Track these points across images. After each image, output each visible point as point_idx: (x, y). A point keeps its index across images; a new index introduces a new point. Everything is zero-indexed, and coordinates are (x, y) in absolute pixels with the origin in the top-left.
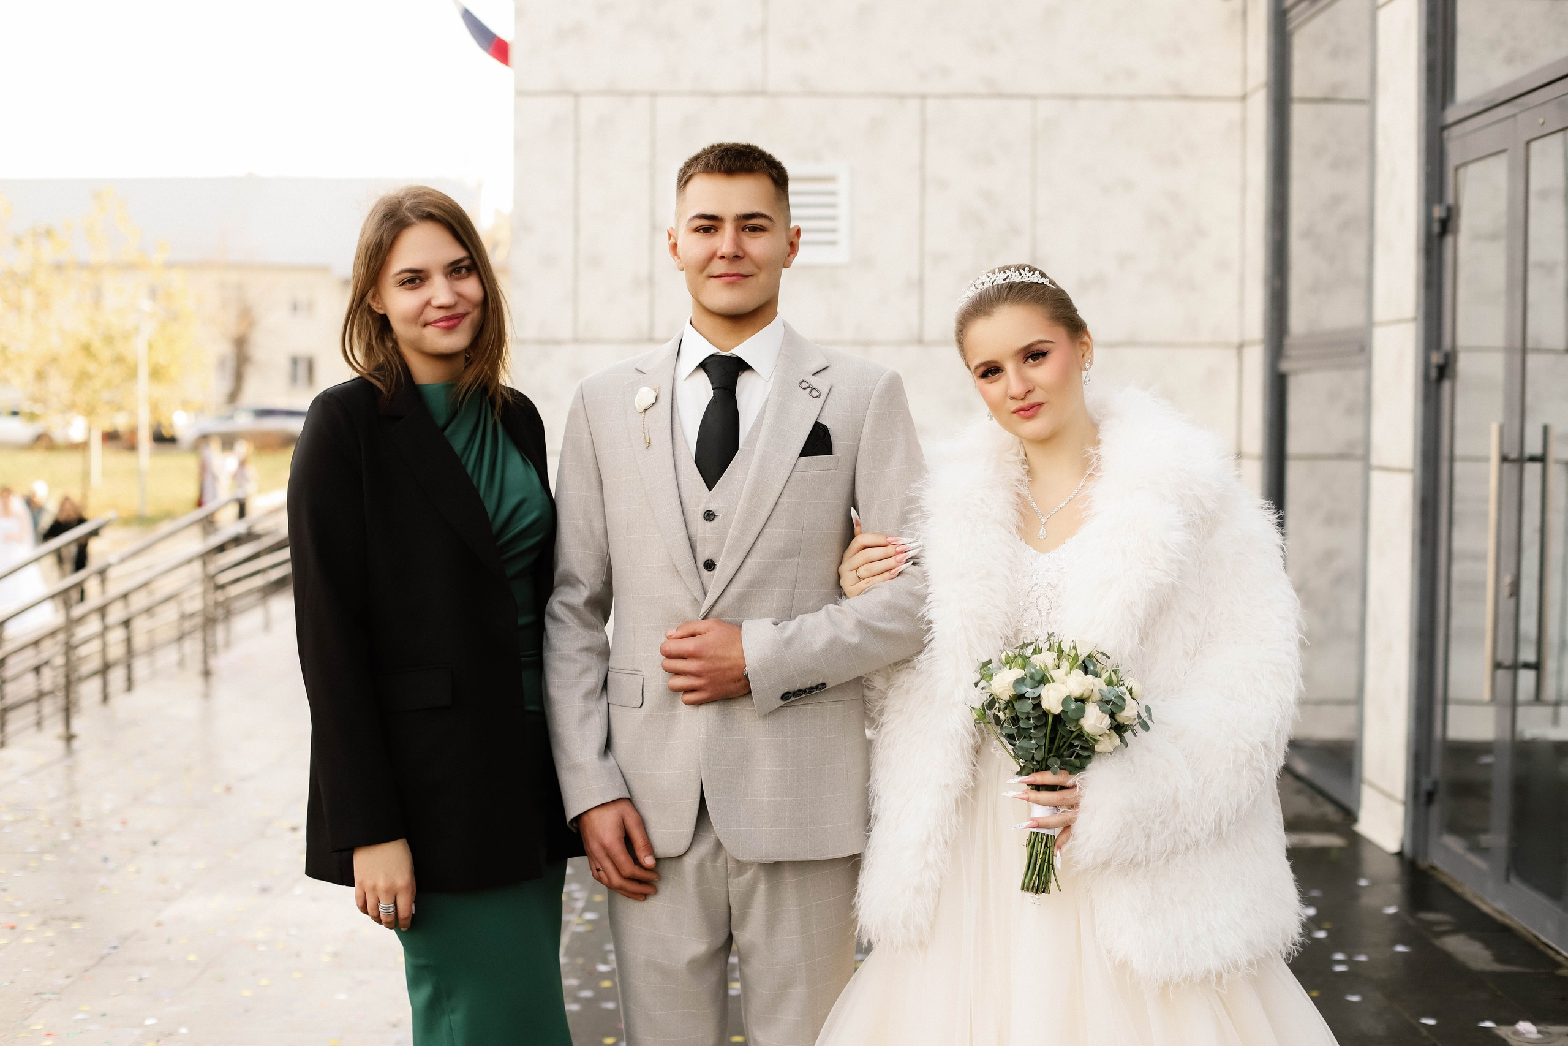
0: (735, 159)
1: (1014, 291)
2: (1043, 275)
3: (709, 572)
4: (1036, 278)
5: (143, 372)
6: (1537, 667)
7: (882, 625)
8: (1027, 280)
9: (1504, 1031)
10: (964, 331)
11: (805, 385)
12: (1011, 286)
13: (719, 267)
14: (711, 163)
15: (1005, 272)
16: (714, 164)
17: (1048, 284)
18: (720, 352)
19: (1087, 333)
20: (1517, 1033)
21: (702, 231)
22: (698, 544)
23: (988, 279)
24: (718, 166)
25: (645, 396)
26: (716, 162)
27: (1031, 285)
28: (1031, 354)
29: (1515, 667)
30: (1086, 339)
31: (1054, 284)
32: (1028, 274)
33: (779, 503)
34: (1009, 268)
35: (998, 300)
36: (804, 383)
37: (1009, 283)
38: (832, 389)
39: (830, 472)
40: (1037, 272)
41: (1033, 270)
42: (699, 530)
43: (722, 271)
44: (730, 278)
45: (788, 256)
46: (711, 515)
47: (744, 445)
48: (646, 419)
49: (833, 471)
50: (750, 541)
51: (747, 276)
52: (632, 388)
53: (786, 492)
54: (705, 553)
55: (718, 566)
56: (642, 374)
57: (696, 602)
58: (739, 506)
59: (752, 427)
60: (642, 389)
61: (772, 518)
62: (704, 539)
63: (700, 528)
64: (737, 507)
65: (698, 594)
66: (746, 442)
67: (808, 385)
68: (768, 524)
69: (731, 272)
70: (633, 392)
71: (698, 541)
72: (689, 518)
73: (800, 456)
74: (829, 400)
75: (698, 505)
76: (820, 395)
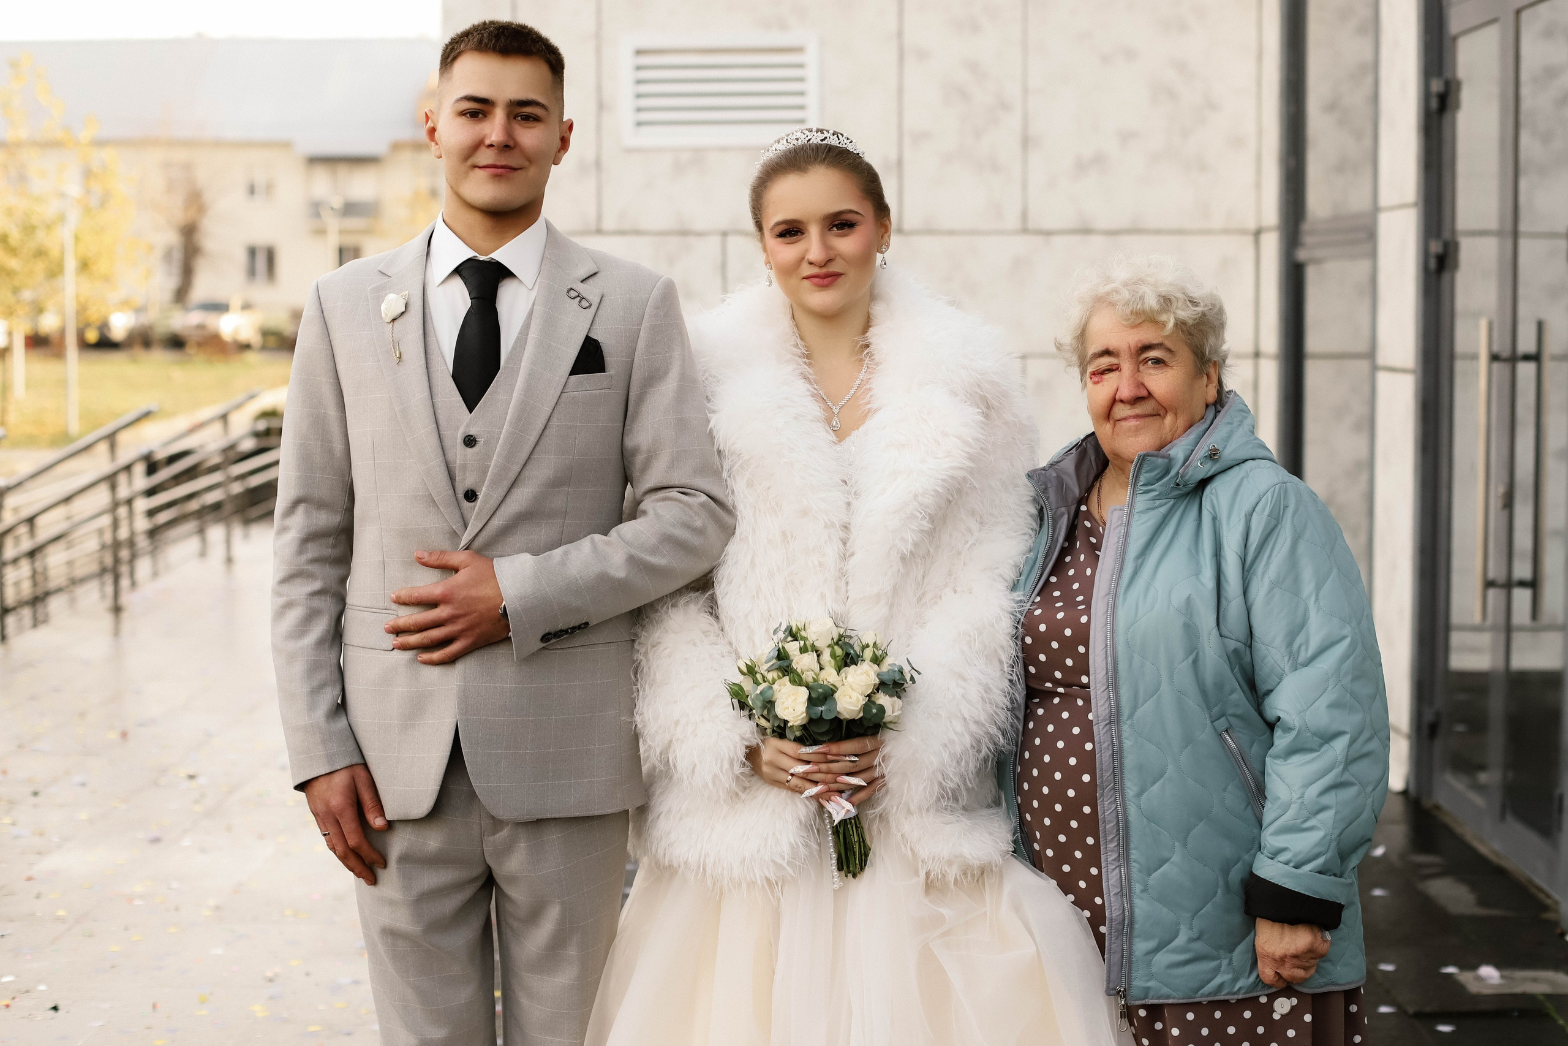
3: (470, 504)
6: (1533, 584)
7: (654, 560)
9: (1466, 978)
11: (573, 294)
13: (485, 156)
14: (486, 40)
16: (488, 43)
18: (478, 255)
20: (1480, 979)
21: (469, 115)
22: (457, 473)
23: (803, 136)
24: (494, 44)
25: (392, 304)
26: (490, 40)
28: (838, 222)
29: (1509, 585)
33: (548, 427)
36: (572, 292)
38: (604, 297)
39: (602, 390)
42: (458, 457)
43: (490, 161)
44: (496, 170)
45: (559, 151)
46: (471, 440)
47: (506, 362)
48: (395, 330)
49: (606, 391)
50: (516, 468)
51: (515, 169)
52: (379, 295)
53: (555, 415)
54: (465, 482)
55: (481, 496)
56: (387, 278)
57: (455, 536)
58: (504, 431)
59: (515, 342)
60: (391, 297)
61: (541, 443)
62: (464, 467)
63: (460, 454)
64: (501, 432)
65: (457, 526)
66: (508, 359)
67: (577, 294)
68: (535, 451)
69: (498, 163)
70: (379, 300)
71: (457, 468)
72: (447, 443)
73: (570, 375)
74: (601, 311)
75: (457, 429)
76: (590, 305)
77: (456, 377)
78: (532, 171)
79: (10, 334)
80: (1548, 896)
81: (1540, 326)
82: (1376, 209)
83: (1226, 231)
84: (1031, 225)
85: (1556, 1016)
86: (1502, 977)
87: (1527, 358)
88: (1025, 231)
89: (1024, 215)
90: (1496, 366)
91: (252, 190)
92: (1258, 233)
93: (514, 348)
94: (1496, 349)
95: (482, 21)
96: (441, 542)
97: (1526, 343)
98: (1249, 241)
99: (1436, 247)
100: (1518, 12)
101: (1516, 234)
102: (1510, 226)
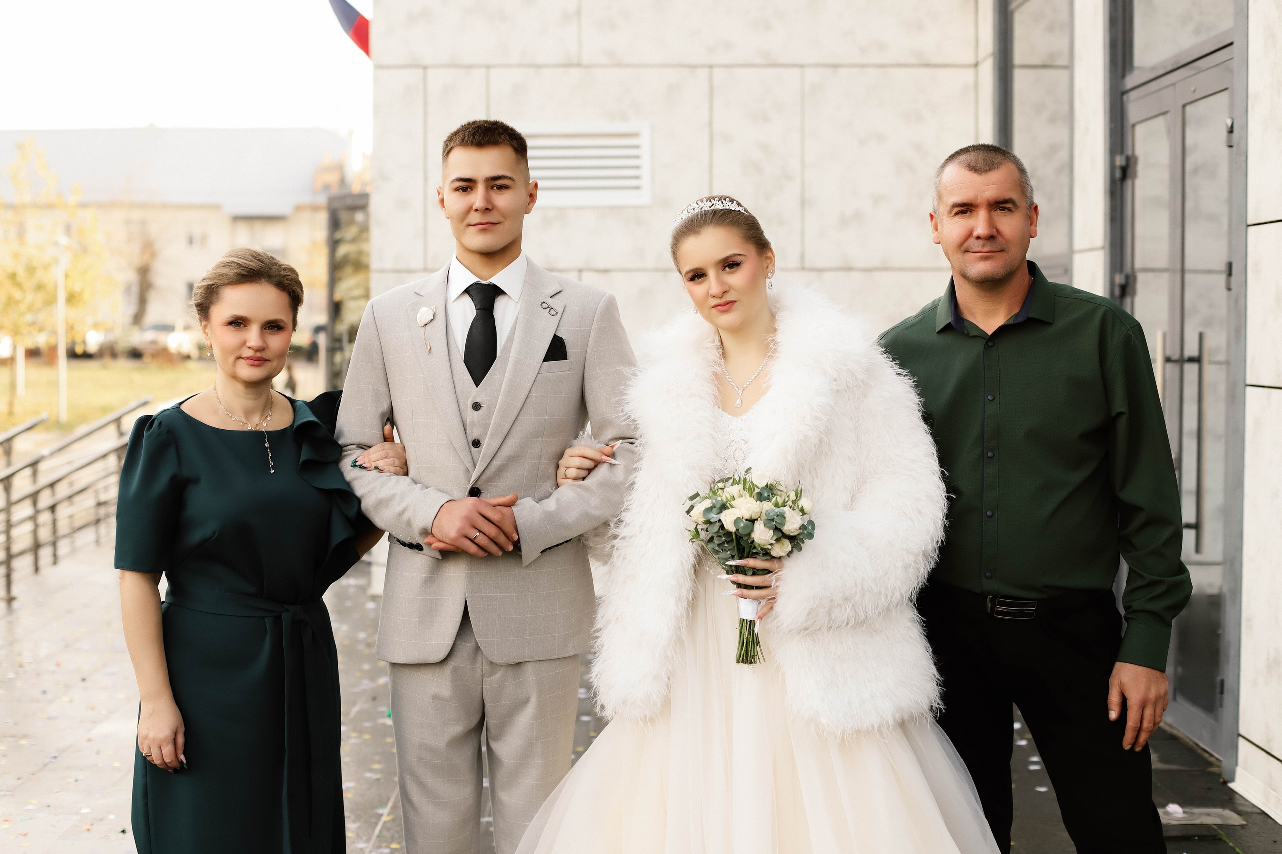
0: (484, 134)
1: (717, 216)
2: (739, 204)
3: (476, 449)
4: (734, 207)
5: (61, 296)
8: (727, 207)
10: (678, 245)
11: (545, 305)
12: (715, 212)
13: (475, 218)
14: (466, 138)
15: (710, 201)
16: (468, 139)
17: (743, 211)
19: (771, 250)
21: (461, 190)
22: (468, 427)
23: (698, 206)
25: (424, 314)
26: (469, 138)
27: (730, 211)
28: (728, 263)
30: (769, 254)
31: (747, 211)
32: (728, 203)
33: (529, 396)
34: (714, 198)
35: (704, 222)
36: (544, 304)
37: (713, 209)
38: (566, 308)
39: (565, 373)
40: (735, 202)
41: (732, 201)
42: (468, 417)
43: (477, 221)
44: (482, 225)
45: (529, 204)
46: (477, 406)
47: (501, 353)
48: (426, 332)
49: (568, 372)
50: (508, 425)
51: (496, 224)
52: (415, 308)
53: (534, 389)
54: (473, 436)
55: (484, 444)
56: (421, 297)
57: (468, 471)
58: (500, 400)
59: (507, 339)
60: (424, 309)
61: (524, 408)
62: (473, 423)
63: (470, 414)
64: (498, 400)
65: (470, 465)
66: (503, 351)
67: (547, 306)
68: (521, 413)
69: (483, 221)
70: (416, 312)
71: (468, 425)
72: (462, 407)
73: (543, 361)
74: (564, 318)
75: (468, 398)
76: (557, 313)
77: (467, 363)
78: (507, 225)
79: (14, 348)
80: (1212, 756)
81: (1201, 336)
82: (1071, 251)
84: (807, 264)
85: (1227, 841)
86: (1184, 813)
87: (1191, 360)
88: (803, 268)
89: (802, 257)
90: (1169, 366)
93: (506, 343)
94: (1168, 353)
95: (467, 122)
96: (457, 476)
97: (1191, 350)
99: (1119, 279)
100: (1184, 106)
101: (1183, 271)
102: (1178, 266)
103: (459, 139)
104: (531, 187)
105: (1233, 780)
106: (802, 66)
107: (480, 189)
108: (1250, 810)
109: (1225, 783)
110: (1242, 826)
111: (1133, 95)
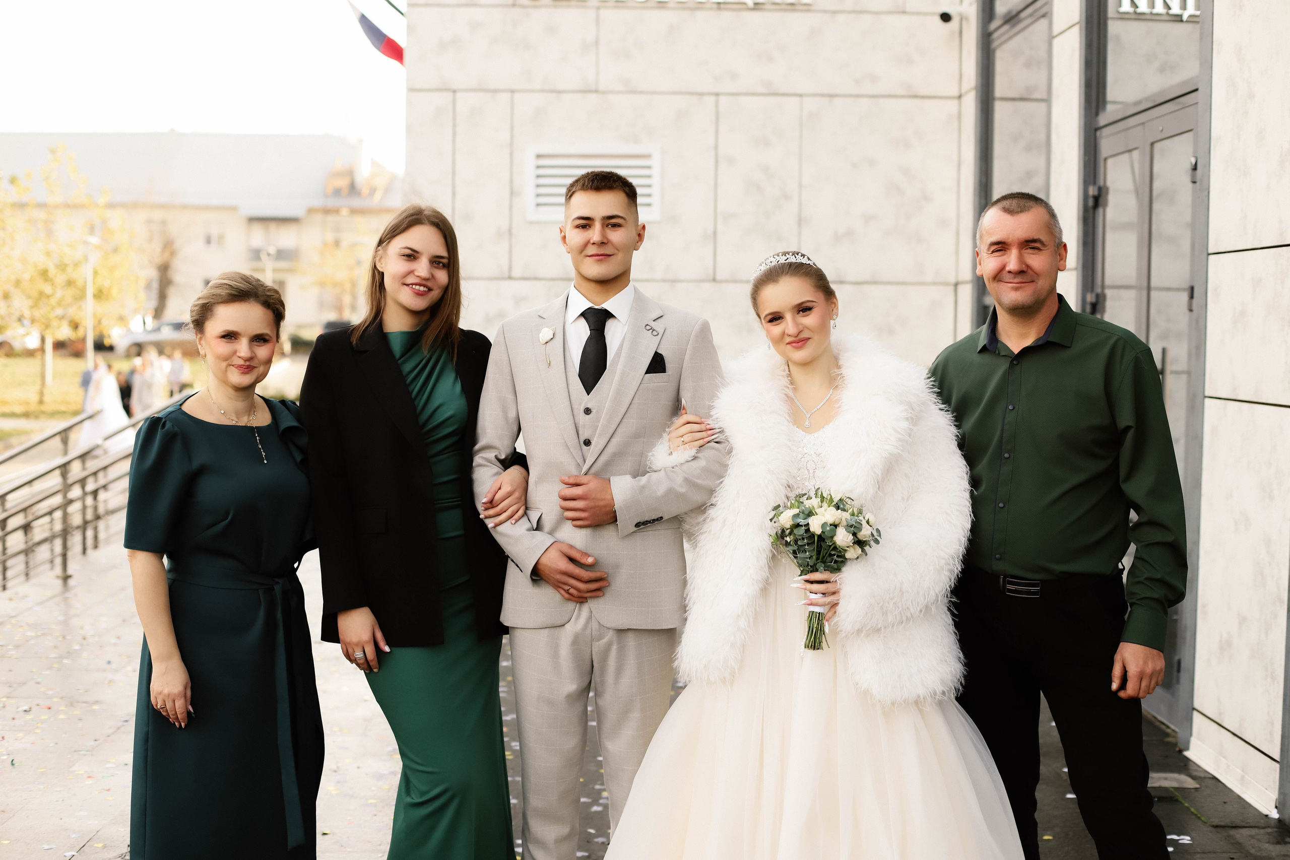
0: (601, 181)
1: (792, 268)
2: (809, 259)
3: (587, 447)
4: (805, 261)
8: (799, 261)
10: (758, 292)
12: (790, 264)
15: (785, 256)
17: (812, 265)
21: (581, 227)
22: (581, 429)
23: (773, 260)
24: (591, 186)
25: (546, 334)
26: (588, 184)
27: (802, 264)
30: (834, 300)
31: (816, 265)
32: (800, 258)
33: (632, 403)
34: (788, 253)
35: (782, 273)
37: (788, 262)
38: (666, 330)
39: (664, 383)
40: (805, 257)
41: (803, 256)
42: (581, 420)
43: (594, 253)
44: (599, 257)
45: (637, 242)
46: (589, 411)
47: (610, 365)
48: (547, 348)
49: (666, 383)
50: (614, 427)
51: (610, 255)
52: (538, 329)
53: (636, 396)
54: (584, 436)
55: (593, 443)
56: (543, 319)
57: (579, 466)
58: (607, 405)
59: (615, 355)
60: (546, 330)
61: (627, 413)
62: (584, 426)
63: (582, 418)
64: (605, 407)
65: (580, 461)
67: (650, 328)
68: (625, 417)
69: (599, 253)
70: (539, 331)
71: (580, 427)
72: (576, 412)
73: (645, 374)
74: (664, 338)
75: (580, 404)
76: (658, 334)
77: (581, 376)
78: (620, 257)
80: (1168, 727)
81: (1164, 351)
83: (935, 283)
85: (1182, 801)
91: (208, 241)
92: (956, 285)
93: (614, 358)
96: (574, 471)
98: (951, 288)
100: (1152, 144)
101: (1149, 288)
102: (1145, 284)
103: (580, 184)
104: (640, 228)
105: (1187, 749)
106: (801, 96)
107: (598, 226)
108: (1202, 775)
109: (1181, 751)
110: (1196, 789)
111: (1105, 132)
